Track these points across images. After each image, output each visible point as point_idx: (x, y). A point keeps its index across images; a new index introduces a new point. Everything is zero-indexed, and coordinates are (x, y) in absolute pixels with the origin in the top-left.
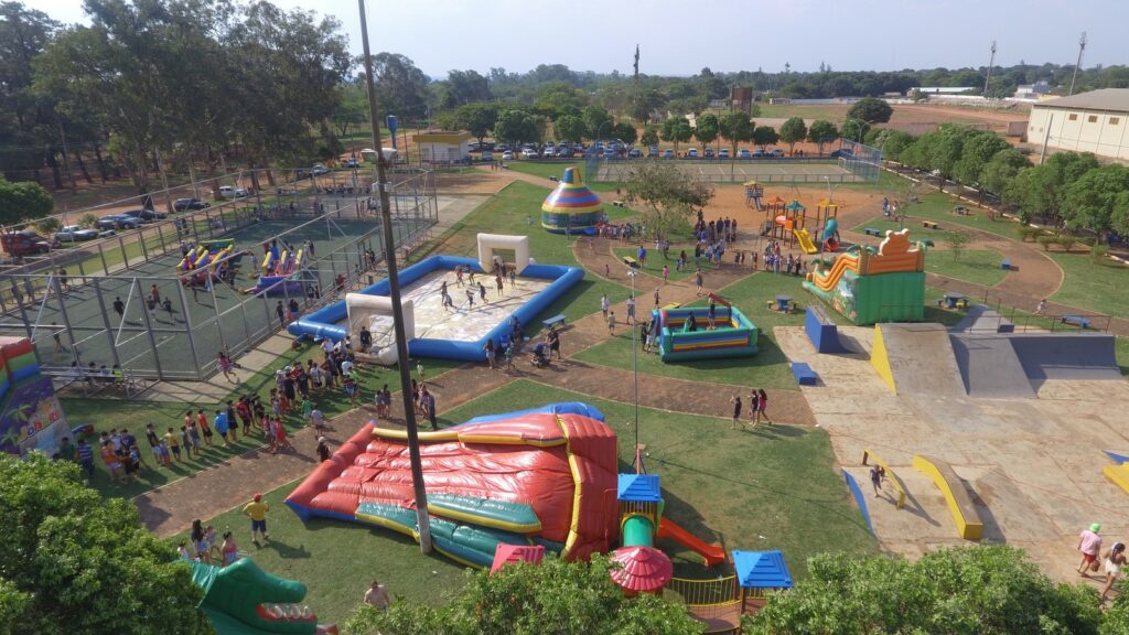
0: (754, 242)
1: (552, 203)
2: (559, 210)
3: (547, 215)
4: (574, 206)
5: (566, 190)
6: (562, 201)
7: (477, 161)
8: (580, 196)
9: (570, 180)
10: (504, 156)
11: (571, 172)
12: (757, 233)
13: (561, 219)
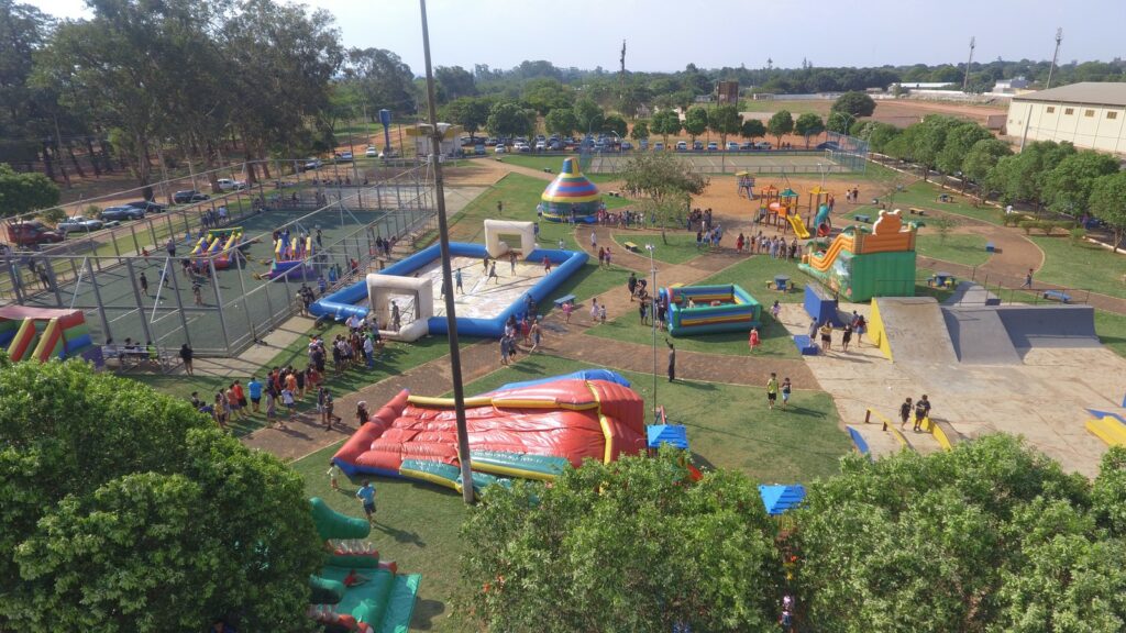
0: (749, 228)
1: (551, 194)
2: (559, 199)
3: (547, 203)
4: (573, 195)
5: (565, 180)
6: (562, 191)
7: (470, 154)
8: (579, 186)
9: (569, 170)
10: (497, 150)
11: (570, 162)
12: (751, 220)
13: (560, 208)
